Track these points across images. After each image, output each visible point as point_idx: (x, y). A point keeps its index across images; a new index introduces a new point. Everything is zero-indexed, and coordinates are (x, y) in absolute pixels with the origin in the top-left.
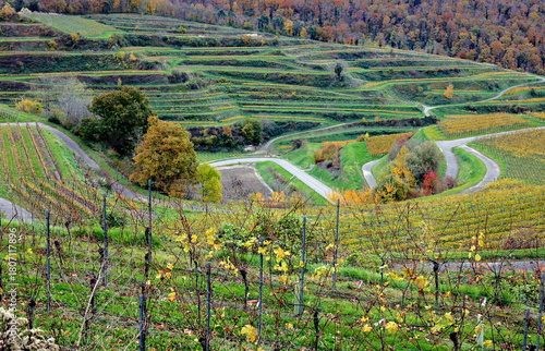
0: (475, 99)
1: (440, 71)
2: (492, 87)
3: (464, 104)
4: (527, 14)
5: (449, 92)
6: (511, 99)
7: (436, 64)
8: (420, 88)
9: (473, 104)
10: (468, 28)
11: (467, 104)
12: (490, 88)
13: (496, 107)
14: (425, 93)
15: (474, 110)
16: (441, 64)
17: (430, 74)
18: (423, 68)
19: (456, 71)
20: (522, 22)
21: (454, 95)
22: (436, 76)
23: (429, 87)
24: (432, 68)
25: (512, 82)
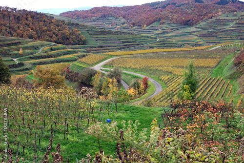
0: (32, 53)
1: (13, 43)
2: (36, 48)
3: (28, 56)
4: (26, 19)
5: (21, 51)
6: (46, 52)
7: (10, 40)
8: (8, 51)
9: (32, 56)
10: (5, 26)
11: (30, 56)
12: (36, 49)
13: (41, 56)
14: (10, 53)
15: (33, 58)
16: (12, 40)
17: (9, 45)
18: (5, 43)
19: (19, 43)
20: (26, 22)
21: (23, 53)
22: (12, 46)
23: (11, 50)
24: (9, 42)
25: (42, 46)
